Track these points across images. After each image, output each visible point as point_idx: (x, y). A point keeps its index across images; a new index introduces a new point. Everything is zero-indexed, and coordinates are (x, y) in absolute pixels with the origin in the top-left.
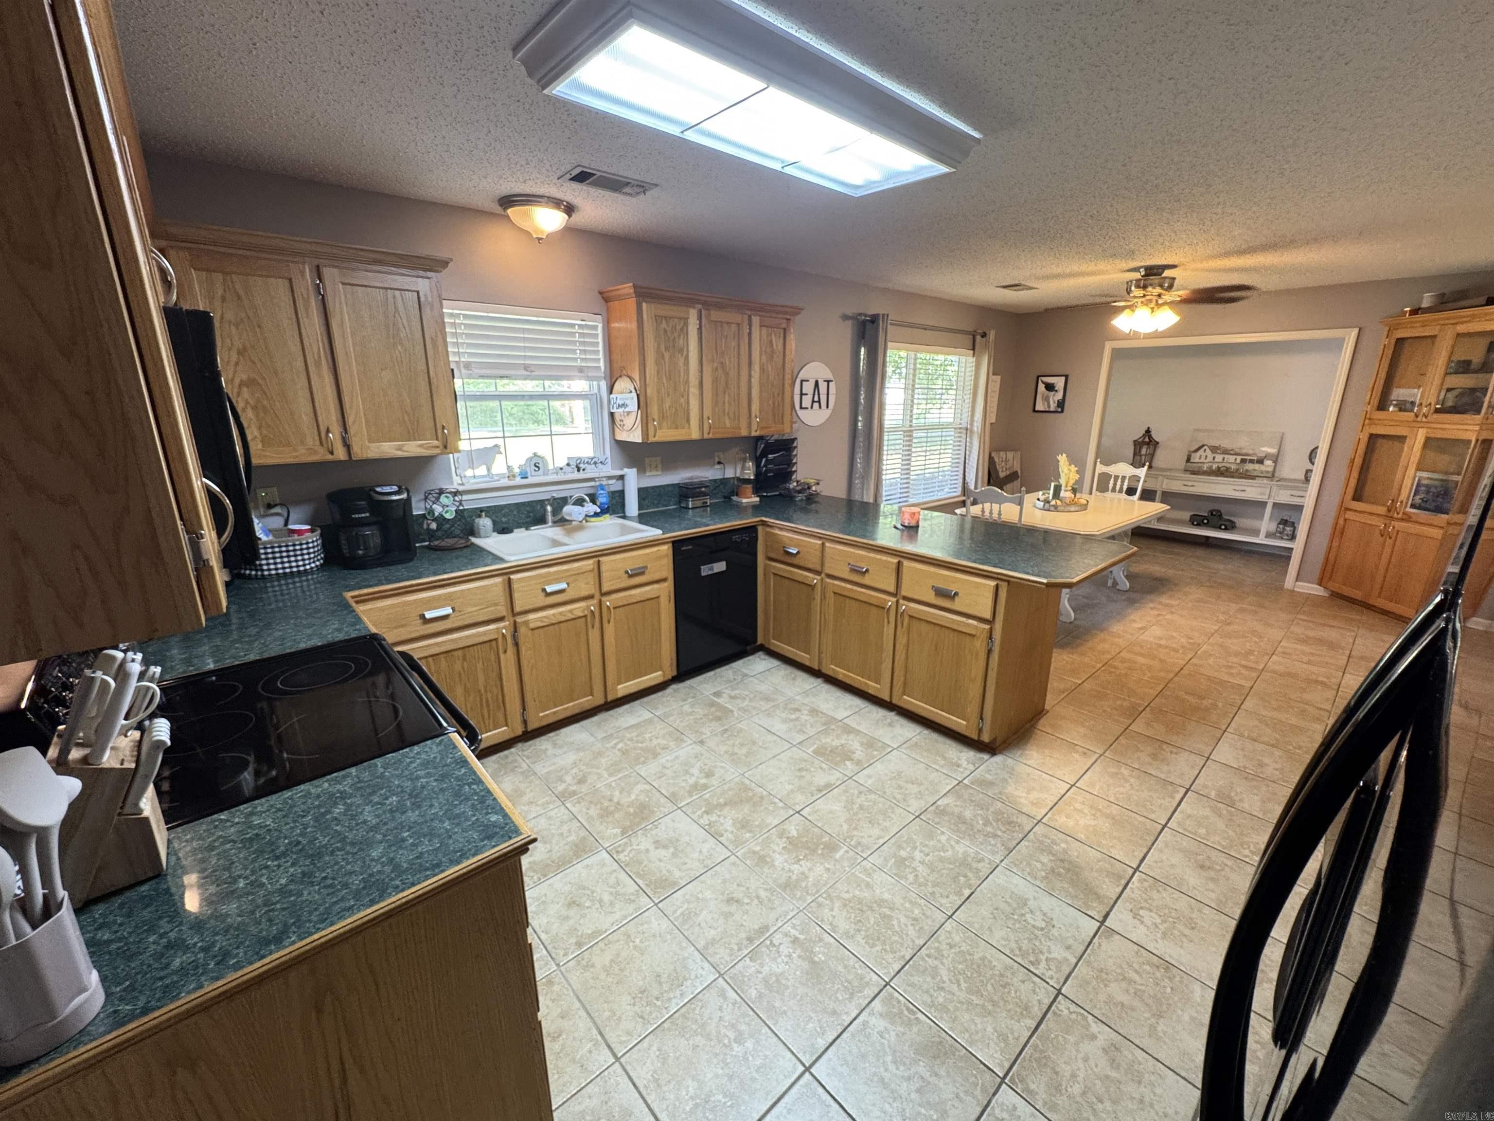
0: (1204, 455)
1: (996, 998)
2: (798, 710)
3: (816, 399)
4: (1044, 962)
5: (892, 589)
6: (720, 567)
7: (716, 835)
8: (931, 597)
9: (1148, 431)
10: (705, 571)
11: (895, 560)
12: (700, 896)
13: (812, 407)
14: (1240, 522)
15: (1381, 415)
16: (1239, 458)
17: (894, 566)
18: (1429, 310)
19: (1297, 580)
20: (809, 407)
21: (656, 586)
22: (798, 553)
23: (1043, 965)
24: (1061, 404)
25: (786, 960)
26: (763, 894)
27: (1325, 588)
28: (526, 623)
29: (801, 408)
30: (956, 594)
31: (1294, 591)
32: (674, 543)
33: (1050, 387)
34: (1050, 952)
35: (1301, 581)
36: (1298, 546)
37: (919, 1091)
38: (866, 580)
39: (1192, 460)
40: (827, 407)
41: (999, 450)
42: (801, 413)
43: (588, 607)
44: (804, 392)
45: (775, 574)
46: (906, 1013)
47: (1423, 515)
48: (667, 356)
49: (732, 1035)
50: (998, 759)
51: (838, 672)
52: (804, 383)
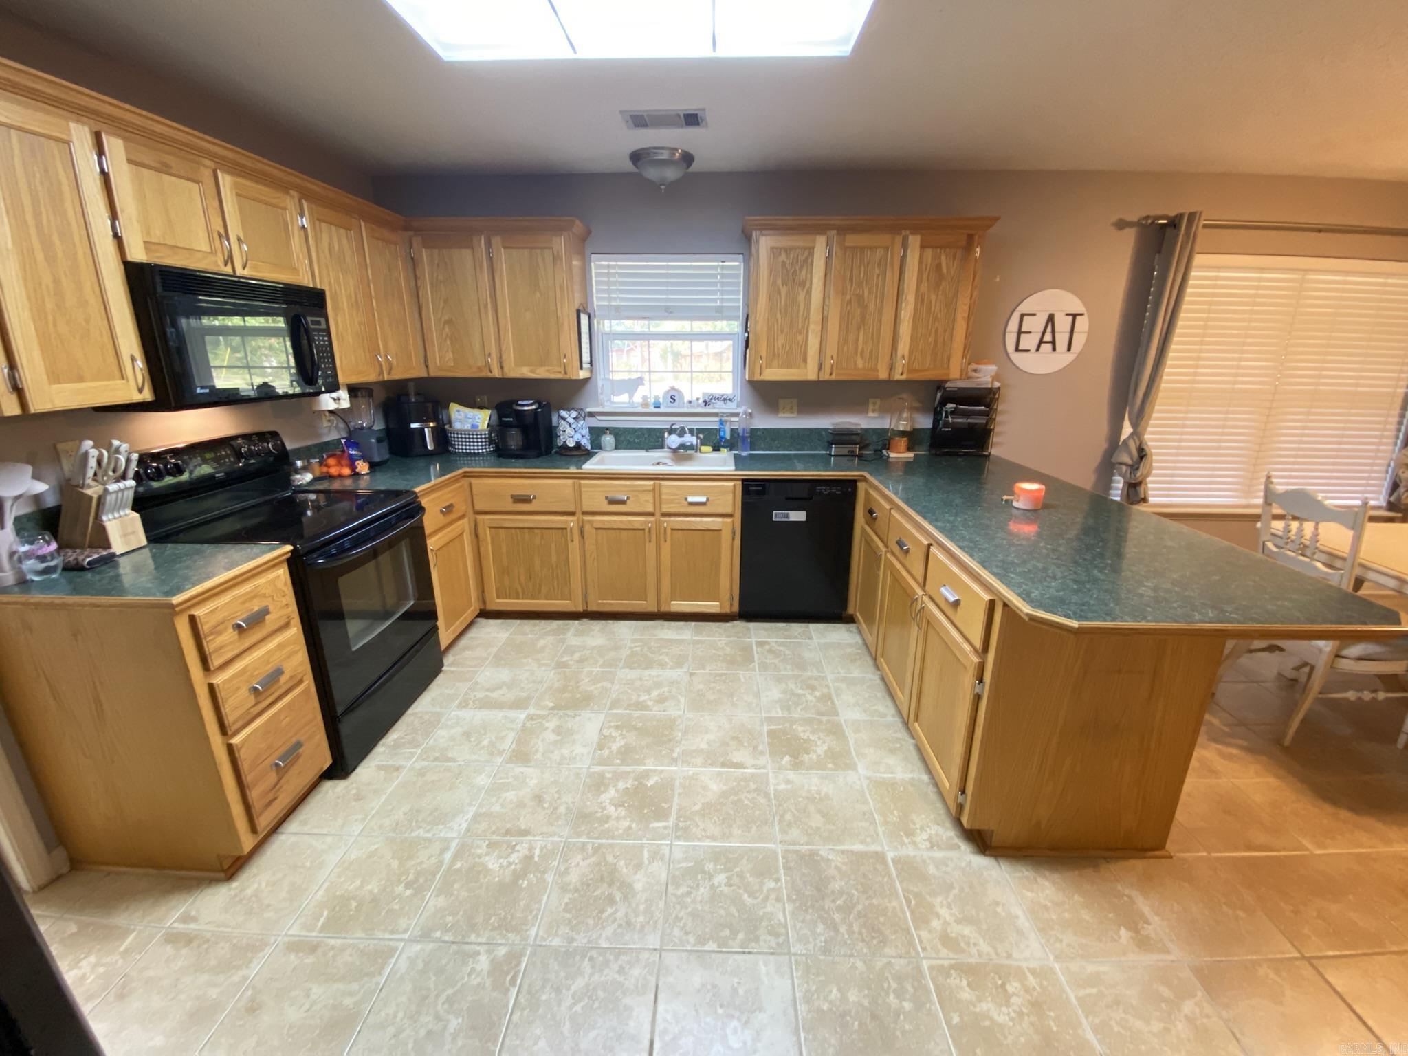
3: (1048, 337)
5: (921, 578)
6: (798, 516)
10: (778, 516)
11: (927, 543)
13: (1038, 349)
17: (925, 550)
20: (1033, 349)
21: (720, 520)
22: (877, 517)
28: (591, 522)
29: (1017, 350)
30: (958, 602)
32: (743, 480)
38: (907, 561)
40: (1069, 350)
42: (1017, 358)
43: (646, 523)
44: (1025, 329)
45: (864, 537)
52: (1027, 318)
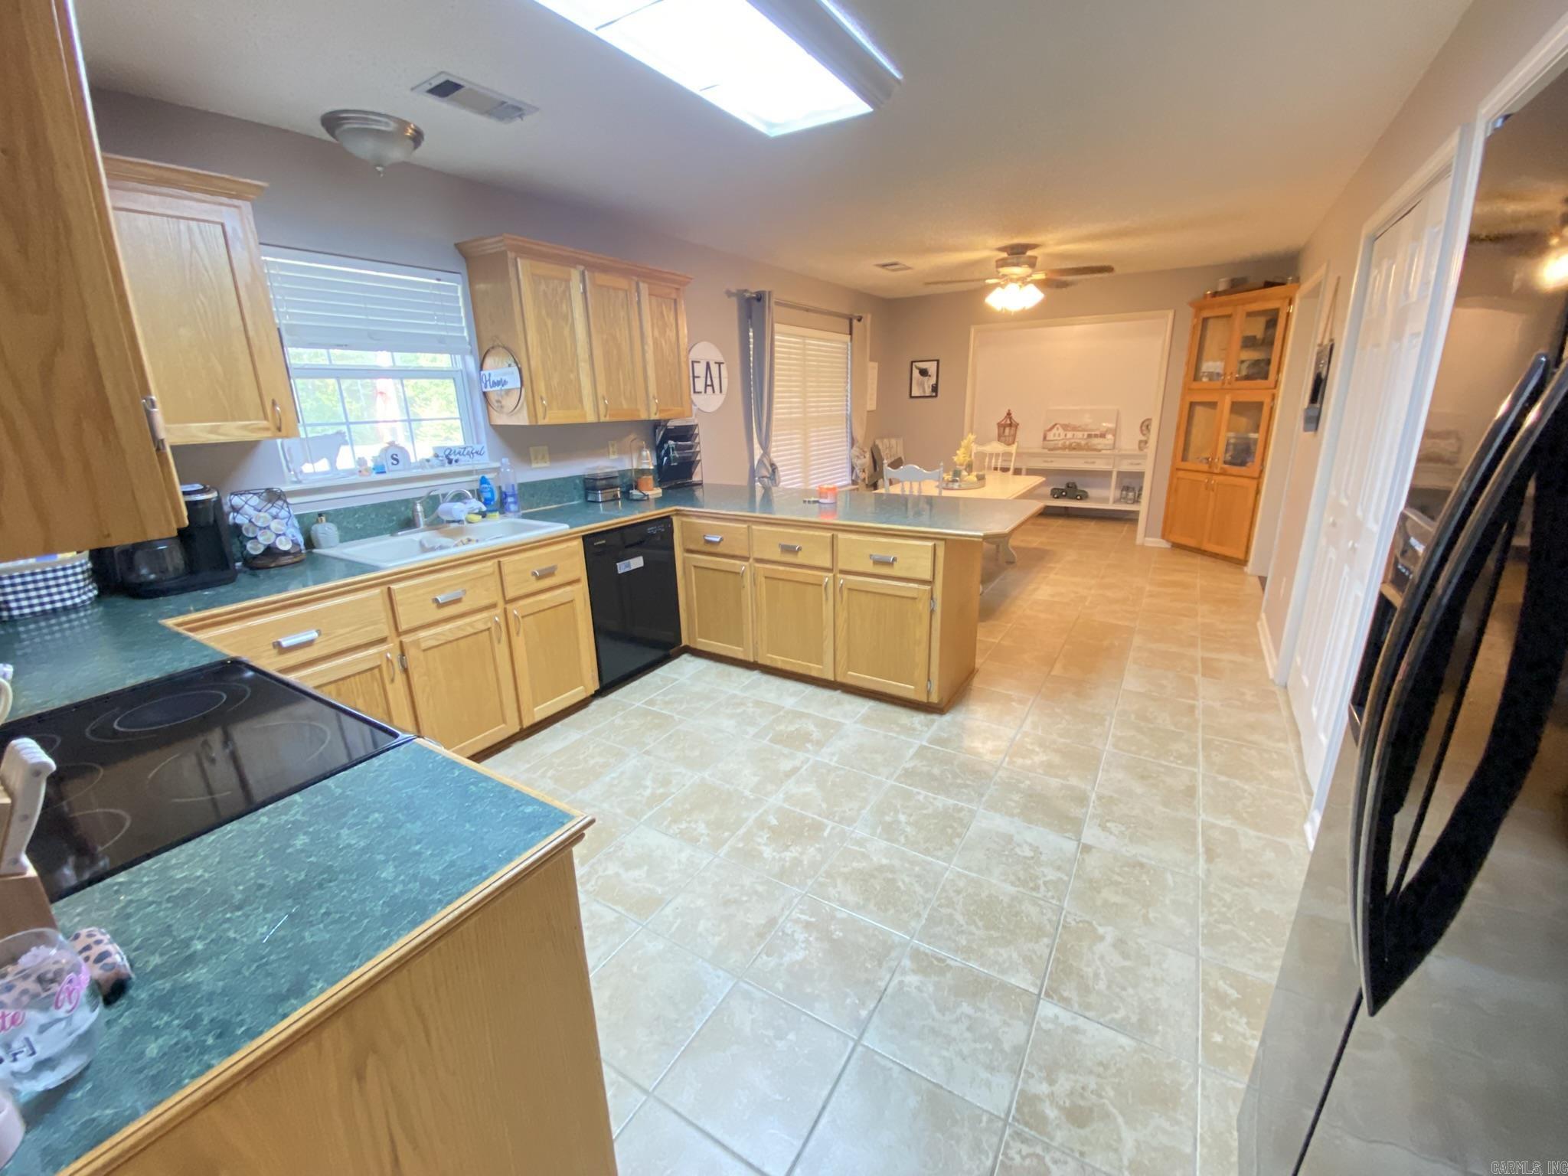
0: (1057, 433)
1: (1012, 927)
2: (742, 704)
3: (709, 383)
4: (1042, 885)
5: (828, 564)
6: (637, 563)
7: (694, 841)
8: (870, 568)
9: (1009, 414)
10: (622, 568)
11: (829, 534)
12: (692, 906)
13: (705, 392)
14: (1092, 492)
15: (1195, 385)
16: (1086, 434)
17: (829, 540)
18: (1225, 293)
19: (1145, 536)
21: (568, 588)
22: (722, 540)
23: (1043, 888)
24: (935, 388)
25: (803, 945)
26: (760, 888)
27: (1168, 541)
28: (417, 643)
29: (695, 392)
30: (895, 559)
31: (1143, 546)
32: (585, 538)
33: (924, 373)
34: (1044, 876)
35: (1149, 537)
36: (1142, 508)
37: (969, 1029)
38: (800, 559)
39: (1048, 438)
40: (721, 391)
41: (882, 438)
43: (491, 618)
44: (696, 375)
45: (695, 567)
46: (935, 962)
47: (1235, 470)
48: (549, 323)
49: (771, 1033)
50: (947, 718)
51: (775, 659)
52: (695, 364)
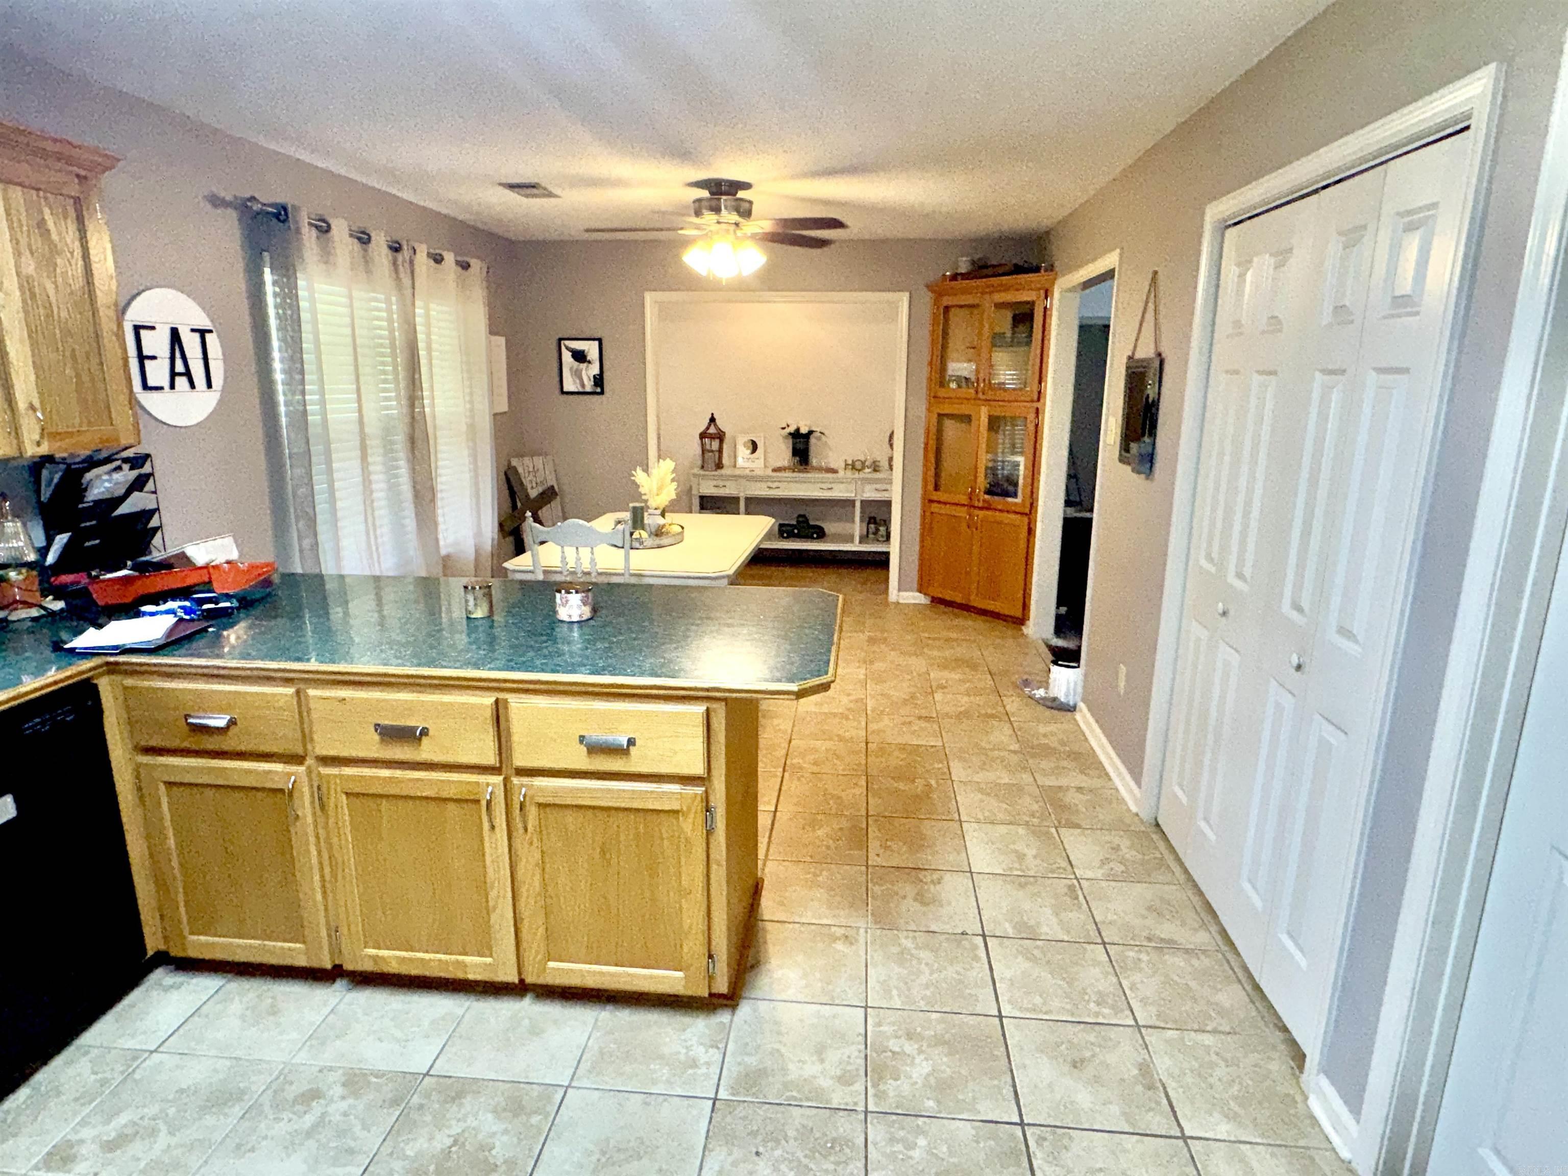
3: (179, 367)
5: (491, 759)
8: (580, 760)
9: (712, 420)
11: (488, 700)
13: (172, 387)
14: (830, 527)
15: (942, 393)
17: (488, 713)
18: (967, 276)
19: (899, 589)
22: (232, 722)
24: (599, 381)
27: (926, 595)
29: (145, 387)
30: (631, 742)
31: (898, 603)
33: (579, 356)
35: (906, 591)
36: (894, 549)
38: (427, 751)
40: (209, 386)
41: (521, 455)
44: (146, 352)
45: (169, 784)
47: (997, 501)
51: (383, 958)
52: (144, 333)
